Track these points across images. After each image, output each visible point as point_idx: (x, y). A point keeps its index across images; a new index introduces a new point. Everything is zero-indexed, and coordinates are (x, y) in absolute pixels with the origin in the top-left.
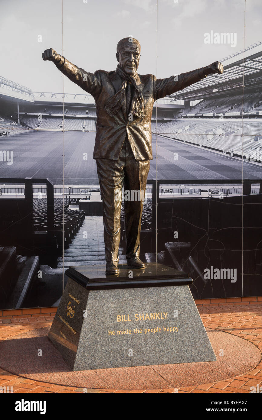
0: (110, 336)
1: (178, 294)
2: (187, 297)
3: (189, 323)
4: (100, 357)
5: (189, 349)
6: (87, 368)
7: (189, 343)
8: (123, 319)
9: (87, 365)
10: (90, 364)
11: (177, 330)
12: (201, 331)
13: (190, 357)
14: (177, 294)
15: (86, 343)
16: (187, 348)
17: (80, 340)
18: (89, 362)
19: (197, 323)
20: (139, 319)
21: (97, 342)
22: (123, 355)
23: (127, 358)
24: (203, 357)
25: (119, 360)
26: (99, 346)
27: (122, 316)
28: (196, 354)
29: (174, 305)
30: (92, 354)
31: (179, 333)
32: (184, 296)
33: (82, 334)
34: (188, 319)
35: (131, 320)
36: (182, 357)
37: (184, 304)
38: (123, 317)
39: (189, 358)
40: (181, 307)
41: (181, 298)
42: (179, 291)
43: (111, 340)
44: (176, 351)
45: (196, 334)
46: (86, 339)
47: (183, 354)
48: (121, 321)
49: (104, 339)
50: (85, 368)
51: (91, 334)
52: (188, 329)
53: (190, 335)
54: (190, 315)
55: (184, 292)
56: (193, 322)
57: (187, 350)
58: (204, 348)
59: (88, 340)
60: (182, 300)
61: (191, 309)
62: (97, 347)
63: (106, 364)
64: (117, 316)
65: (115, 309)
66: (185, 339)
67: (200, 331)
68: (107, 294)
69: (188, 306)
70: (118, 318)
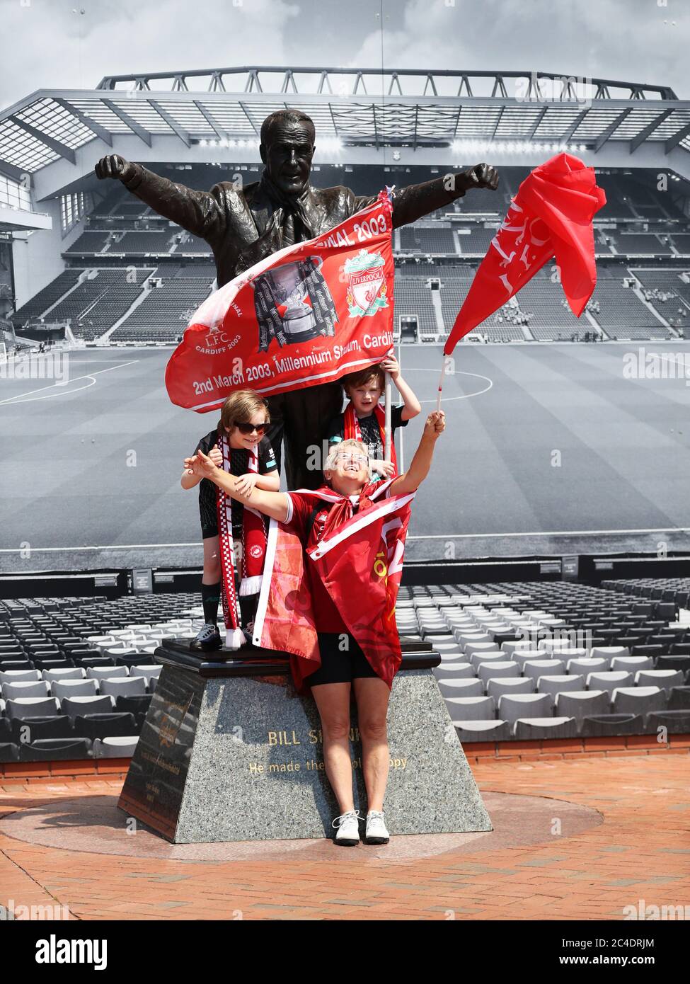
0: (253, 776)
1: (408, 688)
2: (428, 694)
3: (431, 750)
4: (233, 817)
5: (430, 804)
6: (203, 839)
7: (431, 793)
8: (283, 739)
9: (203, 832)
10: (210, 831)
11: (404, 765)
12: (458, 768)
13: (432, 821)
14: (404, 687)
15: (202, 788)
16: (426, 802)
17: (188, 781)
18: (209, 826)
19: (451, 751)
20: (319, 740)
21: (224, 786)
22: (281, 813)
23: (291, 821)
24: (462, 823)
25: (273, 824)
26: (229, 794)
27: (280, 733)
28: (446, 816)
29: (398, 710)
30: (214, 810)
31: (408, 772)
32: (419, 693)
33: (191, 769)
34: (430, 741)
35: (299, 743)
36: (413, 822)
37: (420, 709)
38: (283, 737)
39: (431, 825)
40: (412, 715)
41: (413, 697)
42: (410, 682)
43: (256, 783)
44: (400, 808)
45: (447, 774)
46: (201, 779)
47: (417, 816)
48: (278, 744)
49: (240, 781)
50: (200, 839)
51: (212, 770)
52: (429, 764)
53: (433, 777)
54: (435, 733)
55: (421, 683)
56: (441, 750)
57: (424, 807)
58: (464, 804)
59: (205, 782)
60: (417, 700)
61: (436, 720)
62: (224, 797)
63: (244, 832)
64: (270, 733)
65: (264, 718)
66: (421, 784)
67: (455, 768)
68: (245, 685)
69: (430, 715)
70: (270, 738)
